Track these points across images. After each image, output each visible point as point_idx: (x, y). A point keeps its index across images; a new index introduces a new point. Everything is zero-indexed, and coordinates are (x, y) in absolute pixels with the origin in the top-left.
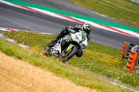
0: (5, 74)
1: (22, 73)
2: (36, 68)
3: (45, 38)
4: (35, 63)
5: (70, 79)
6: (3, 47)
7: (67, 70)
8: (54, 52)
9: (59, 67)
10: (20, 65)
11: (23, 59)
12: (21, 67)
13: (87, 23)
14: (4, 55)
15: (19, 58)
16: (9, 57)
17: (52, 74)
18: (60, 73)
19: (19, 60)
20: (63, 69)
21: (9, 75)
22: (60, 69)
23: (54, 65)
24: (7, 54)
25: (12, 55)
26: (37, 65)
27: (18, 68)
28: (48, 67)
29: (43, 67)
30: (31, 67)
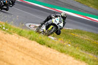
0: (39, 59)
1: (51, 58)
2: (61, 54)
3: (68, 32)
4: (61, 50)
5: (86, 62)
6: (37, 39)
7: (84, 56)
8: (41, 31)
9: (78, 54)
10: (50, 51)
11: (52, 47)
12: (51, 53)
13: (64, 12)
14: (38, 44)
15: (49, 47)
16: (42, 46)
17: (73, 58)
18: (79, 58)
19: (49, 48)
20: (81, 55)
21: (41, 58)
22: (79, 55)
23: (75, 52)
24: (40, 44)
25: (44, 44)
26: (62, 51)
27: (48, 54)
28: (70, 53)
29: (67, 54)
30: (58, 53)
